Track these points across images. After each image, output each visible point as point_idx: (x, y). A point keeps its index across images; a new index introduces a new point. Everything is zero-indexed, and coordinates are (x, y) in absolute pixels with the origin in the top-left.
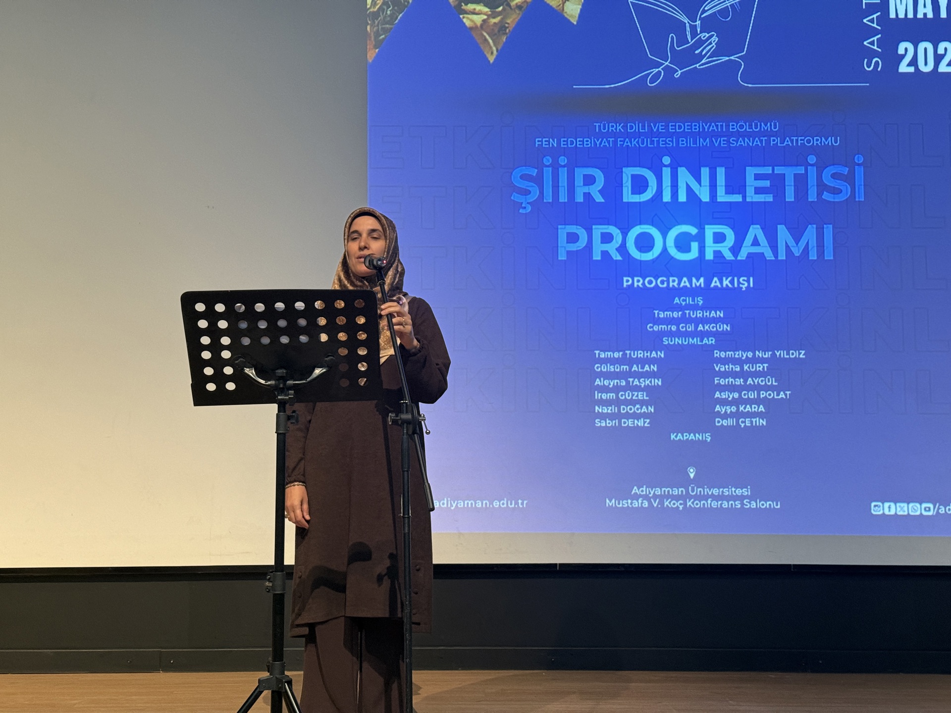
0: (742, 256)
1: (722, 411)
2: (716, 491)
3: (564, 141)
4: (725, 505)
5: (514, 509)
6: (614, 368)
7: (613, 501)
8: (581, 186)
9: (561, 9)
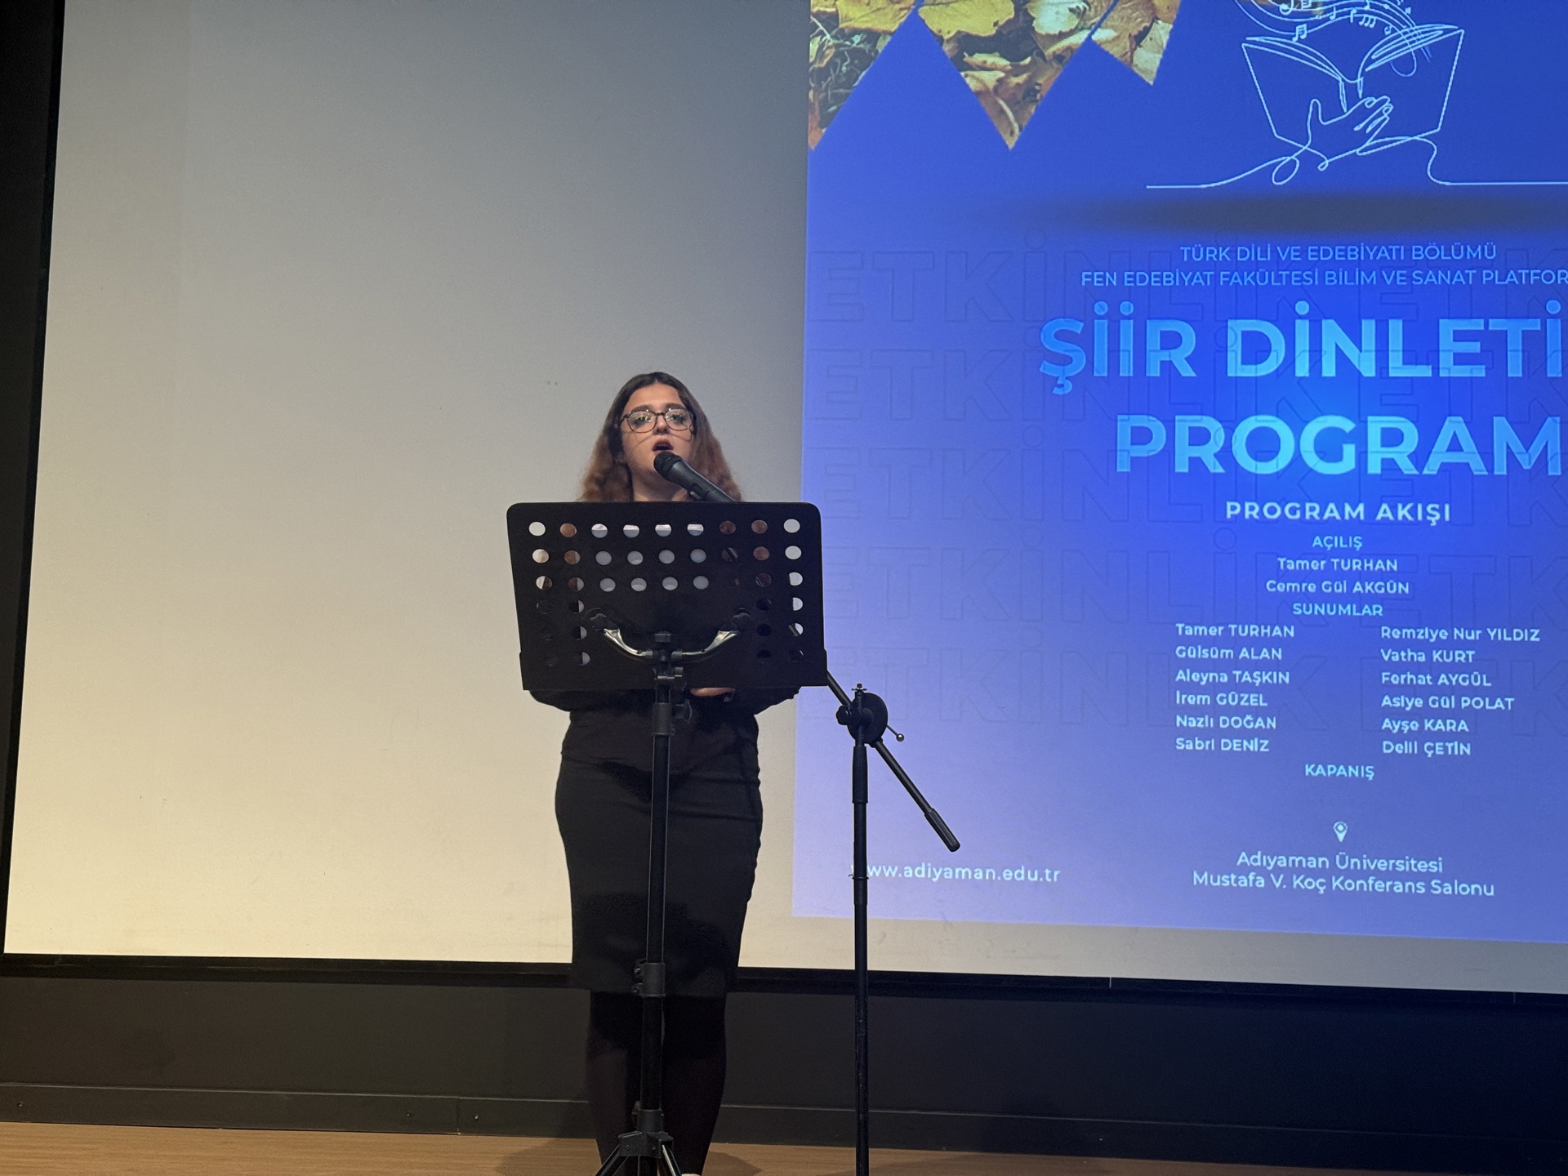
0: (1432, 467)
1: (1394, 728)
2: (1383, 863)
3: (1129, 276)
4: (1399, 887)
5: (1037, 883)
6: (1209, 652)
7: (1206, 875)
8: (1157, 351)
9: (1129, 59)
